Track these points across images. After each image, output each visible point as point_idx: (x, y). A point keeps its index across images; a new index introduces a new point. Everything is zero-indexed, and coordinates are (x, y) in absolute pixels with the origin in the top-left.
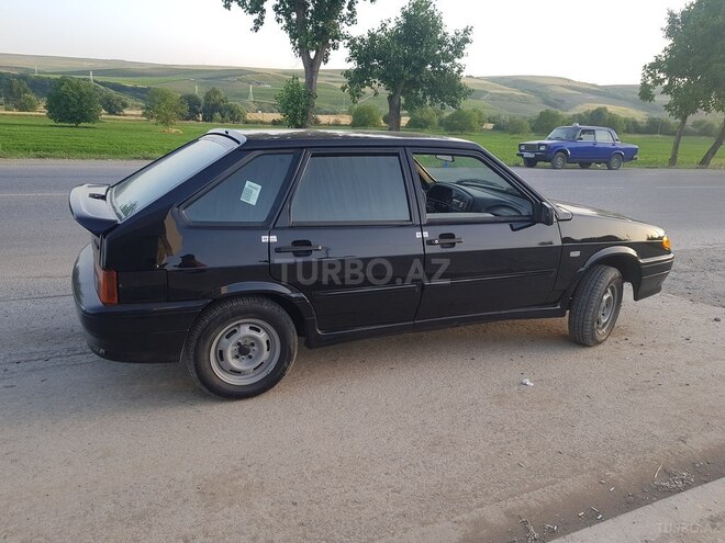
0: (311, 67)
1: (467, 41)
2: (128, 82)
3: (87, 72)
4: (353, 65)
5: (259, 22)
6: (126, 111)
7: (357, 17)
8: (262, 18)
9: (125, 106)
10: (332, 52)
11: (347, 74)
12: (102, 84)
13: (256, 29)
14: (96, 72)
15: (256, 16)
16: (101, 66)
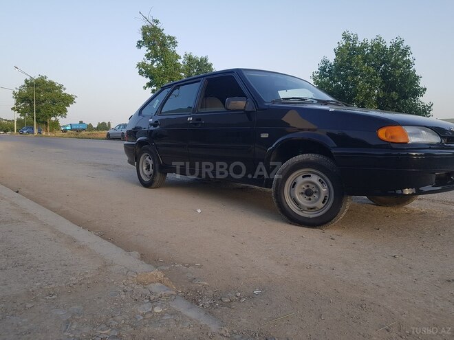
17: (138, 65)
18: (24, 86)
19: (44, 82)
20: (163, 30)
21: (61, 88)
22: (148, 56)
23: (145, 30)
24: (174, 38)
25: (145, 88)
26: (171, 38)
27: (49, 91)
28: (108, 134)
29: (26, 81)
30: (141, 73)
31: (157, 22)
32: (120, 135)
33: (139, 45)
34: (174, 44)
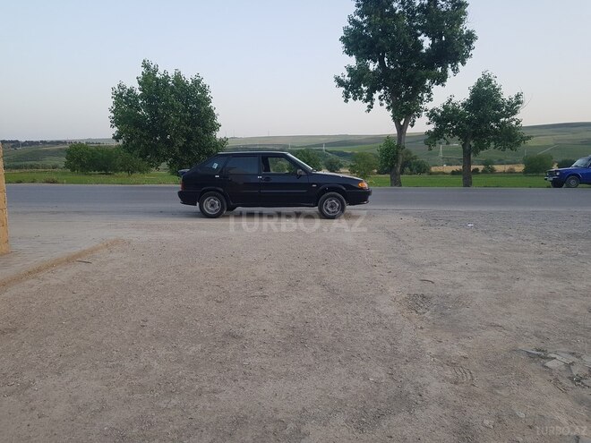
0: (401, 129)
1: (519, 103)
2: (347, 150)
3: (321, 145)
4: (432, 127)
5: (370, 107)
6: (342, 170)
7: (432, 96)
8: (372, 104)
9: (341, 166)
10: (417, 119)
11: (428, 133)
12: (331, 152)
13: (369, 111)
14: (327, 145)
15: (369, 103)
16: (331, 140)
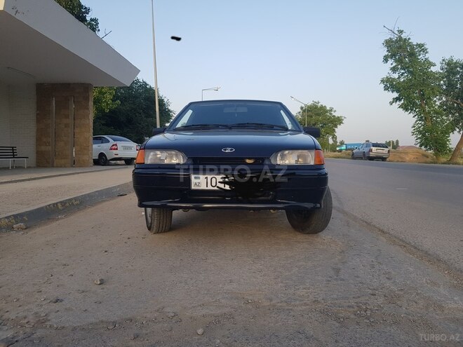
17: (382, 81)
18: (300, 113)
19: (316, 107)
20: (409, 39)
21: (331, 110)
22: (394, 69)
23: (388, 43)
24: (423, 45)
25: (391, 103)
26: (420, 46)
27: (318, 115)
28: (353, 154)
29: (302, 108)
30: (386, 88)
31: (401, 32)
32: (362, 154)
33: (386, 59)
34: (425, 51)
